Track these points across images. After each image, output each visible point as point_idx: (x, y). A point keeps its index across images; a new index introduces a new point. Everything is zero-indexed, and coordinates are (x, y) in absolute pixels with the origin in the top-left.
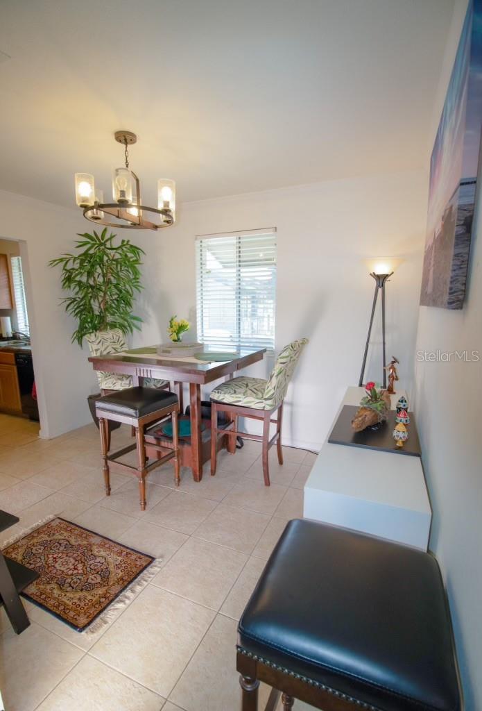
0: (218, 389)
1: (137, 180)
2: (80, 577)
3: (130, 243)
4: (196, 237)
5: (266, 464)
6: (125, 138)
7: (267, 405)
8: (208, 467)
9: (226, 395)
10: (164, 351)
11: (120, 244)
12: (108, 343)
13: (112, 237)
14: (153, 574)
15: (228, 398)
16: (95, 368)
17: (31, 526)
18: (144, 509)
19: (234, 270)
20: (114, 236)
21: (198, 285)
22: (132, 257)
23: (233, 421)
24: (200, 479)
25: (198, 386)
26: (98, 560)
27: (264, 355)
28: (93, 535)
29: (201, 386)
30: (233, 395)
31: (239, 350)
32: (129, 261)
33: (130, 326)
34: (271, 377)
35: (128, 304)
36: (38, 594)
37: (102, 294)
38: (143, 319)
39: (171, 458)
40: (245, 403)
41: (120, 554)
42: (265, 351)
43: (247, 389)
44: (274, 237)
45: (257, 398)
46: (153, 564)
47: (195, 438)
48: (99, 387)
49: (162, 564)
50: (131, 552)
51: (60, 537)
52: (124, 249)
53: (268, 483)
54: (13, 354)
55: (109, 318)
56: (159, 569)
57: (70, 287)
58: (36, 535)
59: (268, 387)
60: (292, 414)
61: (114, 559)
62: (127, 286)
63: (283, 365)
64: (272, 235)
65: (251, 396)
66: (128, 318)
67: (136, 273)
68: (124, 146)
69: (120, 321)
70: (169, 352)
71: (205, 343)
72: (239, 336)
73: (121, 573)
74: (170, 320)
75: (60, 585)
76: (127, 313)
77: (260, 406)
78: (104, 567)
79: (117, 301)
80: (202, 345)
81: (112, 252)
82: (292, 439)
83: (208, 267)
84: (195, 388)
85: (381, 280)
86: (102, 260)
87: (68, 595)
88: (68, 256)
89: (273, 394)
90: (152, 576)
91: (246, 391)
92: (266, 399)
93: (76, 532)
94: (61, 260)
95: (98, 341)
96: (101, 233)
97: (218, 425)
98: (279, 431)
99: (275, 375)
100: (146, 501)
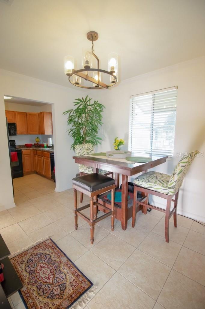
0: (138, 178)
1: (98, 60)
2: (50, 286)
3: (98, 103)
4: (130, 97)
5: (167, 228)
6: (92, 36)
7: (171, 192)
8: (130, 221)
9: (143, 183)
10: (109, 155)
11: (94, 103)
12: (85, 150)
13: (90, 100)
14: (90, 298)
15: (144, 185)
16: (76, 162)
17: (37, 242)
18: (93, 243)
19: (150, 115)
20: (91, 99)
21: (130, 121)
22: (98, 109)
23: (146, 196)
24: (126, 229)
25: (127, 177)
26: (61, 275)
27: (167, 159)
28: (64, 255)
29: (129, 176)
30: (147, 183)
31: (151, 156)
32: (97, 111)
33: (96, 142)
34: (174, 174)
35: (96, 132)
36: (26, 292)
37: (84, 127)
38: (102, 139)
39: (110, 215)
40: (155, 189)
41: (74, 274)
42: (167, 157)
43: (157, 180)
44: (176, 92)
45: (164, 187)
46: (91, 289)
47: (124, 205)
48: (79, 171)
49: (97, 290)
50: (81, 275)
51: (48, 253)
52: (95, 105)
53: (167, 240)
54: (49, 153)
55: (87, 139)
56: (94, 295)
57: (71, 124)
58: (37, 248)
59: (171, 181)
60: (183, 196)
61: (70, 277)
62: (96, 123)
63: (183, 168)
64: (175, 91)
65: (159, 185)
66: (95, 138)
67: (100, 116)
68: (92, 42)
69: (92, 139)
70: (112, 155)
71: (132, 151)
72: (152, 148)
73: (72, 291)
74: (115, 139)
75: (38, 288)
76: (95, 136)
77: (166, 192)
78: (64, 282)
79: (91, 130)
80: (130, 152)
81: (90, 107)
82: (182, 211)
83: (136, 112)
84: (125, 177)
86: (85, 111)
87: (40, 298)
88: (71, 110)
89: (175, 185)
90: (89, 300)
91: (156, 181)
92: (169, 188)
93: (56, 251)
94: (68, 112)
95: (80, 149)
96: (85, 98)
97: (138, 197)
98: (175, 207)
99: (177, 173)
100: (94, 239)
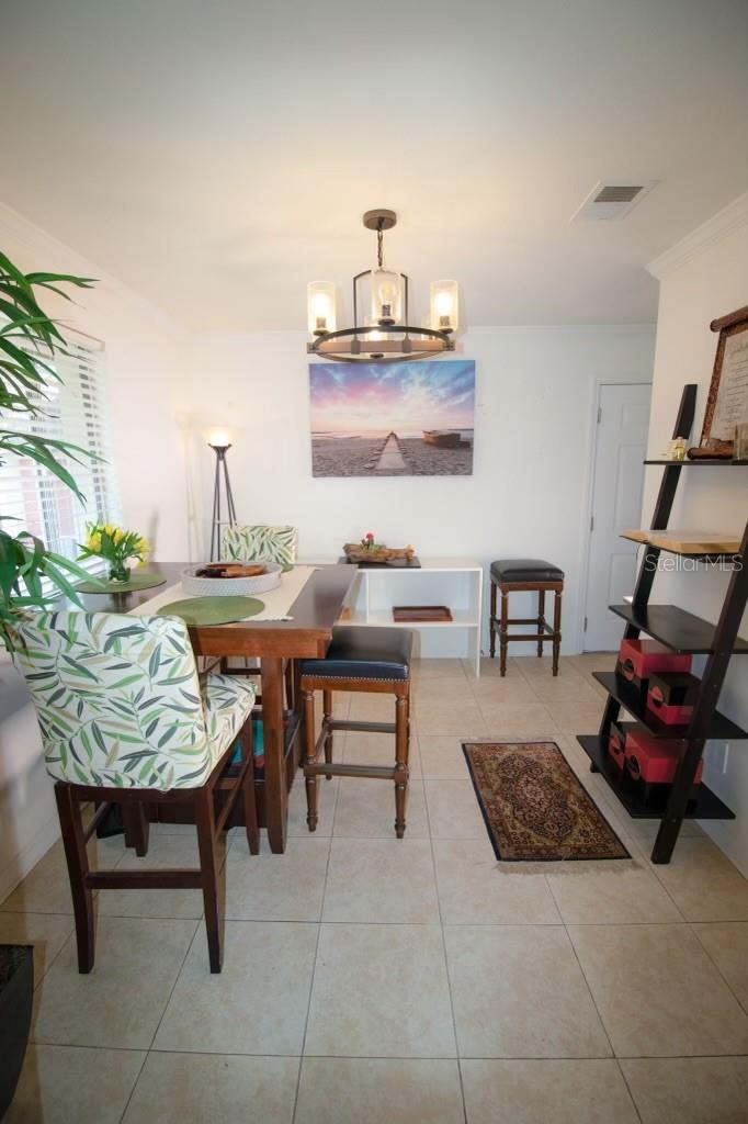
58: (543, 852)
85: (221, 451)
